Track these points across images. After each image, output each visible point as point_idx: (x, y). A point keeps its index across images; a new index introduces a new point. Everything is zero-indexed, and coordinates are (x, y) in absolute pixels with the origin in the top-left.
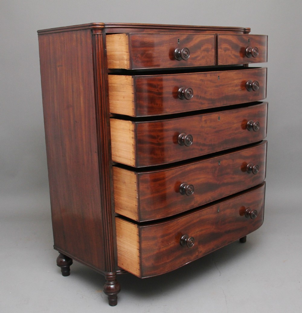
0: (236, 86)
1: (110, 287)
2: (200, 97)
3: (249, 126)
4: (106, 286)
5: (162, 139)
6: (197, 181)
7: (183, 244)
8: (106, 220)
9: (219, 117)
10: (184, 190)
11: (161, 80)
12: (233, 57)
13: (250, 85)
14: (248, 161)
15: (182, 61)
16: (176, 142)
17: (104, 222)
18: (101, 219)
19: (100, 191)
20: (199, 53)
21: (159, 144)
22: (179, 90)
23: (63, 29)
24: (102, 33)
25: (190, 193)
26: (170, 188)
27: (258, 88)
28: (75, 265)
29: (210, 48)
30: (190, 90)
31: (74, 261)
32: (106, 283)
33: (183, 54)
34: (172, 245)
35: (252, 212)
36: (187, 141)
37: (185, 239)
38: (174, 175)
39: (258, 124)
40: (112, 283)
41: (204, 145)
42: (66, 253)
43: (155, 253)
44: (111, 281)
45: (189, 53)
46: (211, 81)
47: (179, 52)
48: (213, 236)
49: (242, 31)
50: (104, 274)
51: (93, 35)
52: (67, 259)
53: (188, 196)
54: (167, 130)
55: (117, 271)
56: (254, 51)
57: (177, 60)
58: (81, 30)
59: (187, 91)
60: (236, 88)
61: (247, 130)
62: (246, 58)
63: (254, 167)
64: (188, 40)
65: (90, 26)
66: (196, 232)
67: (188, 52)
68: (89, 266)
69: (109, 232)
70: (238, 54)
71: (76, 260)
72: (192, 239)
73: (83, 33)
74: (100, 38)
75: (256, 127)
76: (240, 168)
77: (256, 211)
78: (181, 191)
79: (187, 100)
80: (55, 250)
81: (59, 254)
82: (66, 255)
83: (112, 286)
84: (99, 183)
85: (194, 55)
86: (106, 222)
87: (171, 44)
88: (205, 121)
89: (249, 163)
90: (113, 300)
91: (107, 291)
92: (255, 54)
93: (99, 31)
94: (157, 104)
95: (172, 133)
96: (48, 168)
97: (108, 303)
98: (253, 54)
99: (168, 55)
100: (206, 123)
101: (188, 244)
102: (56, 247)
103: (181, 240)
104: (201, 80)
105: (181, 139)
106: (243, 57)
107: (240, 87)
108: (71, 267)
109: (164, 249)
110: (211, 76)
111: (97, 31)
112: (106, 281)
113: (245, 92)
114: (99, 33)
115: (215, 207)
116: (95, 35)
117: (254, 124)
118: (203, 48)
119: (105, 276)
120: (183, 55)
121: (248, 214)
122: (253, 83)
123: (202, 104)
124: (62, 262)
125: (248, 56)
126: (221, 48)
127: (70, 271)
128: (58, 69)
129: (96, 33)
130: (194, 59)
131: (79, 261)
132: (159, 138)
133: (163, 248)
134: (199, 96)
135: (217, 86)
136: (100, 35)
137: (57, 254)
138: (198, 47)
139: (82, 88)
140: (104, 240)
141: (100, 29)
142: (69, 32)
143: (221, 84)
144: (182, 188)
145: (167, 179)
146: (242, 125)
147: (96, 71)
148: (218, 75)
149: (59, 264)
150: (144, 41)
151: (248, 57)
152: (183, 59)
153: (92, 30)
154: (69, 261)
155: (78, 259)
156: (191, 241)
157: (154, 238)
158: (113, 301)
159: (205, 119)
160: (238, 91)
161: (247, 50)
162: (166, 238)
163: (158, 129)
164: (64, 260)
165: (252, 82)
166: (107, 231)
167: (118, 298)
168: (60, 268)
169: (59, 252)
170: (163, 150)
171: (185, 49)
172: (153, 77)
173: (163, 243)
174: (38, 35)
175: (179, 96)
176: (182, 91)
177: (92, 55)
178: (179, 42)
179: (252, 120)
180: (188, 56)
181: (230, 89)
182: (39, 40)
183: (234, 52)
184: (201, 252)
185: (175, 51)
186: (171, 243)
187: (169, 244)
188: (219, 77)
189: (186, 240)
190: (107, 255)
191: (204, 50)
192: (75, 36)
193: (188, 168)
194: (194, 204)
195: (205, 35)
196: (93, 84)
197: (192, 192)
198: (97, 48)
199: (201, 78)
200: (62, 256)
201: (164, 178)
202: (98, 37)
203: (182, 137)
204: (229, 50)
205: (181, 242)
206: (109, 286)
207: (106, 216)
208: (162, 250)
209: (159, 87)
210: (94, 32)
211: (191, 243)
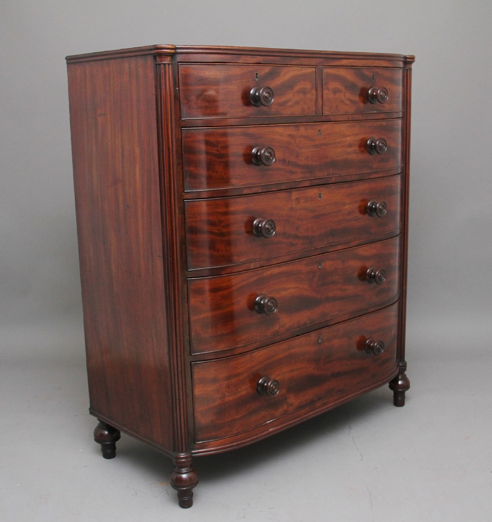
0: (350, 146)
1: (181, 477)
2: (289, 161)
3: (371, 208)
4: (175, 476)
5: (228, 225)
6: (284, 293)
7: (262, 390)
8: (176, 367)
9: (320, 194)
10: (261, 306)
11: (225, 135)
12: (348, 102)
13: (373, 144)
14: (368, 264)
15: (262, 108)
16: (249, 232)
17: (172, 370)
18: (167, 365)
19: (166, 320)
20: (290, 96)
21: (222, 234)
22: (253, 151)
23: (108, 55)
24: (171, 61)
25: (270, 310)
26: (240, 303)
27: (386, 149)
28: (125, 440)
29: (309, 87)
30: (270, 151)
31: (122, 434)
32: (174, 470)
33: (264, 97)
34: (243, 393)
35: (376, 344)
36: (267, 230)
37: (264, 382)
38: (245, 283)
39: (384, 206)
40: (184, 470)
41: (296, 237)
42: (110, 421)
43: (217, 403)
44: (183, 467)
45: (273, 94)
46: (306, 137)
47: (257, 94)
48: (312, 381)
49: (402, 61)
50: (172, 456)
51: (156, 64)
52: (112, 430)
53: (267, 315)
54: (234, 213)
55: (193, 452)
56: (381, 93)
57: (255, 106)
58: (136, 56)
59: (264, 152)
60: (350, 150)
61: (367, 216)
62: (369, 105)
63: (377, 273)
64: (272, 75)
65: (151, 50)
66: (283, 374)
67: (271, 93)
68: (146, 442)
69: (181, 387)
70: (356, 98)
71: (125, 432)
72: (276, 384)
73: (141, 61)
74: (169, 70)
75: (381, 210)
76: (356, 274)
77: (382, 342)
78: (256, 307)
79: (266, 167)
80: (92, 417)
81: (99, 422)
82: (110, 424)
83: (184, 476)
84: (165, 307)
85: (283, 99)
86: (176, 370)
87: (244, 81)
88: (297, 199)
89: (371, 267)
90: (186, 498)
91: (177, 483)
92: (383, 98)
93: (166, 59)
94: (217, 172)
95: (243, 218)
96: (82, 282)
97: (178, 502)
98: (379, 98)
99: (240, 98)
100: (299, 203)
101: (268, 391)
102: (93, 411)
103: (259, 385)
104: (290, 135)
105: (257, 227)
106: (364, 102)
107: (357, 148)
108: (117, 443)
109: (231, 399)
110: (306, 129)
111: (163, 59)
112: (175, 467)
113: (366, 156)
114: (167, 61)
115: (315, 334)
116: (160, 64)
117: (378, 205)
118: (298, 87)
119: (173, 459)
120: (262, 98)
121: (370, 349)
122: (376, 141)
123: (292, 173)
124: (102, 435)
125: (372, 101)
126: (328, 89)
127: (117, 450)
128: (99, 119)
129: (162, 61)
130: (283, 104)
131: (130, 434)
132: (222, 225)
133: (228, 396)
134: (287, 161)
135: (316, 146)
136: (169, 64)
137: (95, 422)
138: (289, 85)
139: (137, 151)
140: (172, 399)
141: (168, 55)
142: (118, 59)
143: (324, 142)
144: (258, 303)
145: (234, 288)
146: (360, 207)
147: (162, 124)
148: (318, 128)
149: (99, 438)
150: (202, 76)
151: (372, 103)
152: (264, 105)
153: (155, 56)
154: (115, 434)
155: (130, 432)
156: (274, 387)
157: (215, 380)
158: (185, 500)
159: (297, 196)
160: (354, 154)
161: (370, 92)
162: (233, 380)
163: (219, 210)
164: (106, 432)
165: (376, 139)
166: (177, 385)
167: (194, 495)
168: (99, 446)
169: (99, 420)
170: (229, 243)
171: (265, 88)
172: (210, 130)
173: (228, 388)
174: (66, 64)
175: (253, 160)
176: (257, 152)
177: (154, 97)
178: (257, 77)
179: (375, 200)
180: (271, 100)
181: (339, 150)
182: (68, 71)
183: (348, 95)
184: (292, 405)
185: (252, 92)
186: (242, 389)
187: (239, 390)
188: (319, 131)
189: (265, 385)
190: (177, 424)
191: (299, 92)
192: (127, 65)
193: (269, 272)
194: (280, 329)
195: (300, 68)
196: (156, 145)
197: (274, 309)
198: (163, 87)
199: (288, 133)
200: (104, 425)
201: (228, 287)
202: (165, 67)
203: (258, 224)
204: (340, 91)
205: (259, 388)
206: (180, 475)
207: (175, 360)
208: (227, 399)
209: (220, 145)
210: (158, 59)
211: (273, 390)
